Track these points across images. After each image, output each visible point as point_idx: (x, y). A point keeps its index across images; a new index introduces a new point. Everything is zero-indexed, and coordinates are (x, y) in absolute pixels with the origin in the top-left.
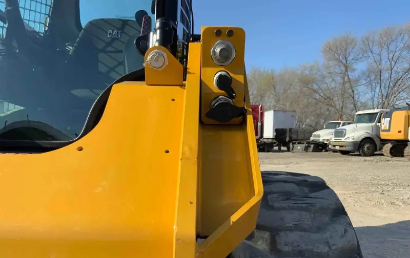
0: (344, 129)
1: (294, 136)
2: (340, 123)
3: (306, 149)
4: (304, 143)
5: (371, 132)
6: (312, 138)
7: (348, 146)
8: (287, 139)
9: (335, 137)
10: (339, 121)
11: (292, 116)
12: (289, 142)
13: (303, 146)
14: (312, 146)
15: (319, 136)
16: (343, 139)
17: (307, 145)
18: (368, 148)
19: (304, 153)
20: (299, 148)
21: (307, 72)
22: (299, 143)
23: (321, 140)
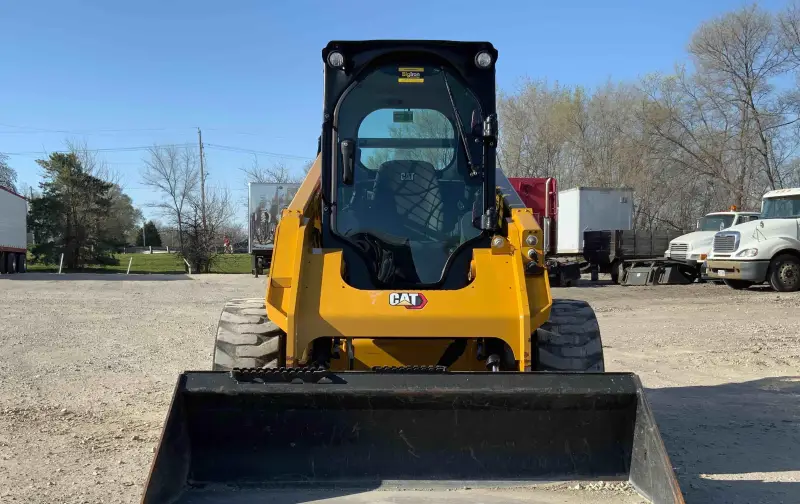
0: (737, 233)
1: (627, 249)
2: (733, 216)
3: (655, 278)
4: (649, 265)
5: (795, 238)
6: (668, 253)
7: (744, 269)
8: (612, 256)
9: (715, 250)
10: (732, 213)
11: (625, 201)
12: (617, 261)
13: (649, 270)
14: (668, 270)
15: (684, 247)
16: (733, 255)
17: (655, 268)
18: (789, 274)
19: (651, 286)
20: (639, 275)
21: (658, 95)
22: (639, 265)
23: (689, 258)
